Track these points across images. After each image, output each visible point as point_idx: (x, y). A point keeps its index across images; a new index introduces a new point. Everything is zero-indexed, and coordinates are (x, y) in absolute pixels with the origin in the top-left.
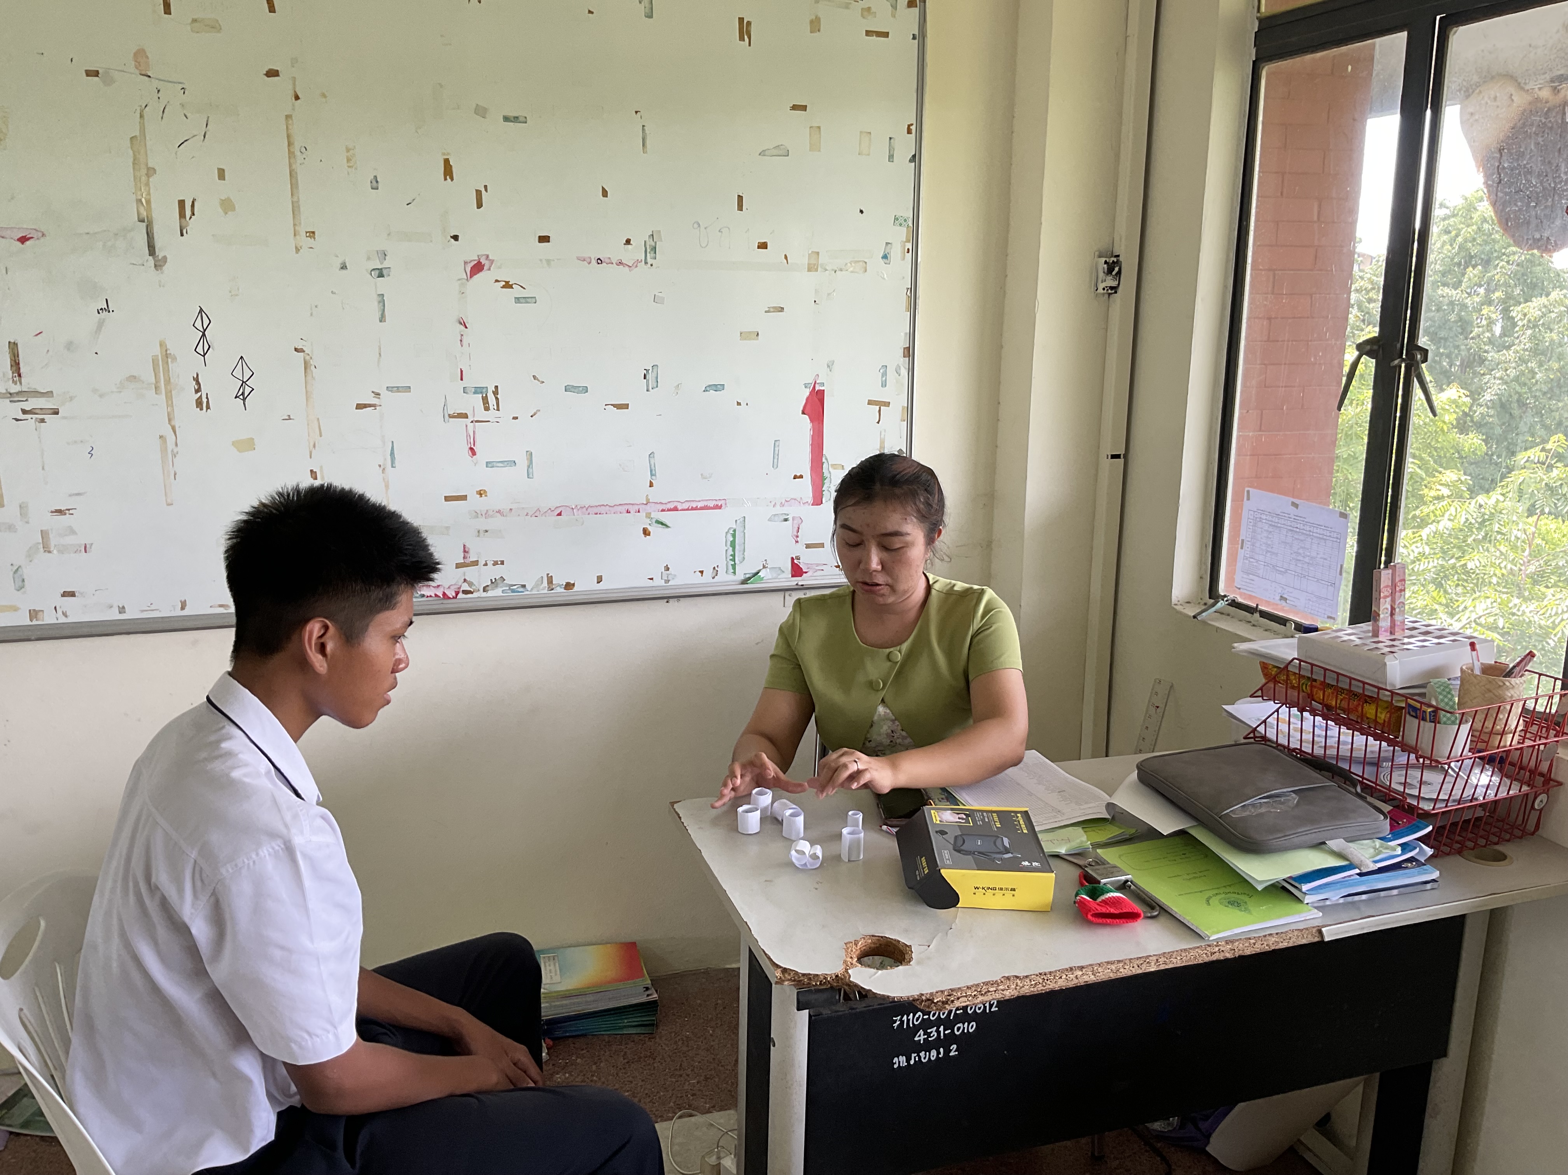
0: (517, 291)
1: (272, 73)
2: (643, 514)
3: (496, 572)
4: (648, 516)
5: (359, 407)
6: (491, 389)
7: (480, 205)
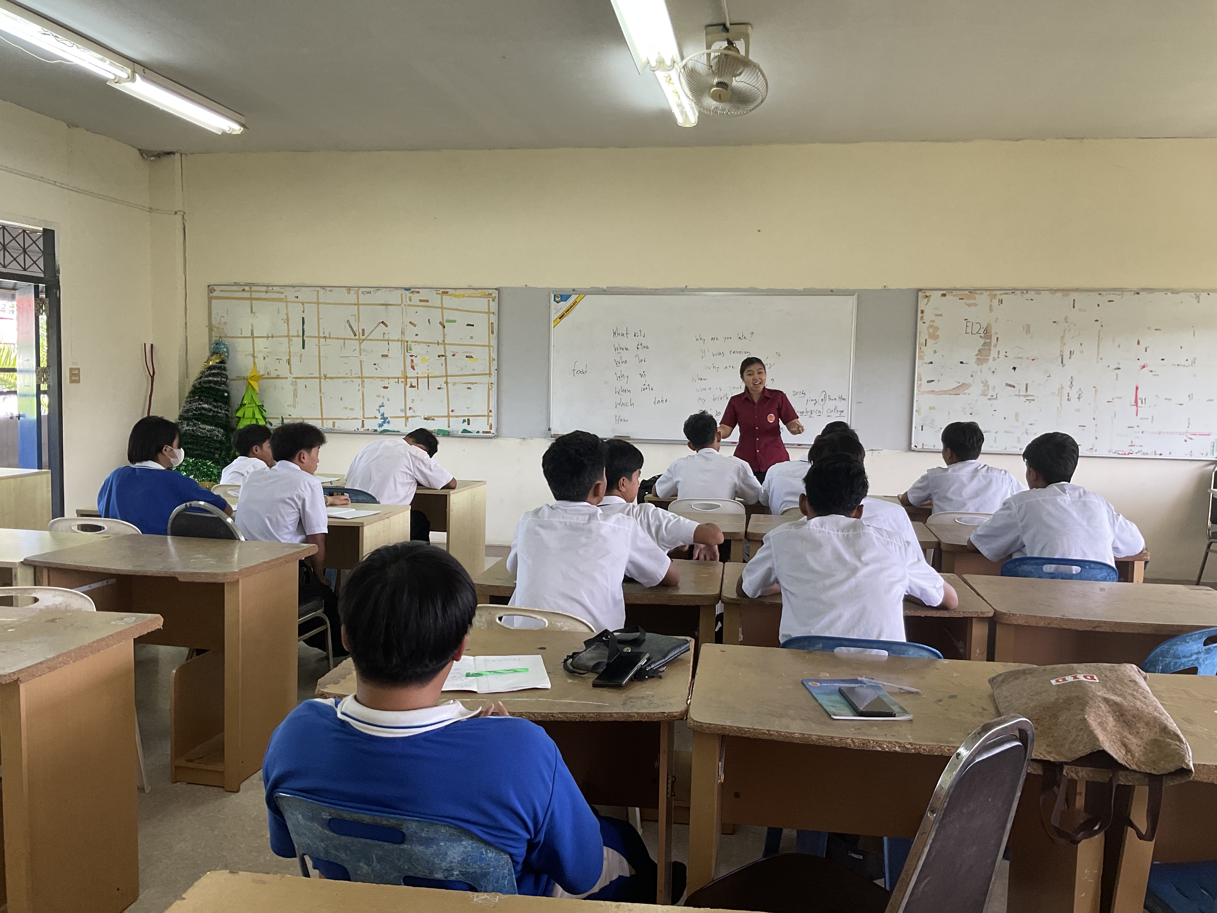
0: (1154, 373)
1: (1097, 321)
2: (1185, 435)
3: (1140, 449)
4: (1187, 436)
5: (1108, 402)
6: (1144, 398)
7: (1146, 351)
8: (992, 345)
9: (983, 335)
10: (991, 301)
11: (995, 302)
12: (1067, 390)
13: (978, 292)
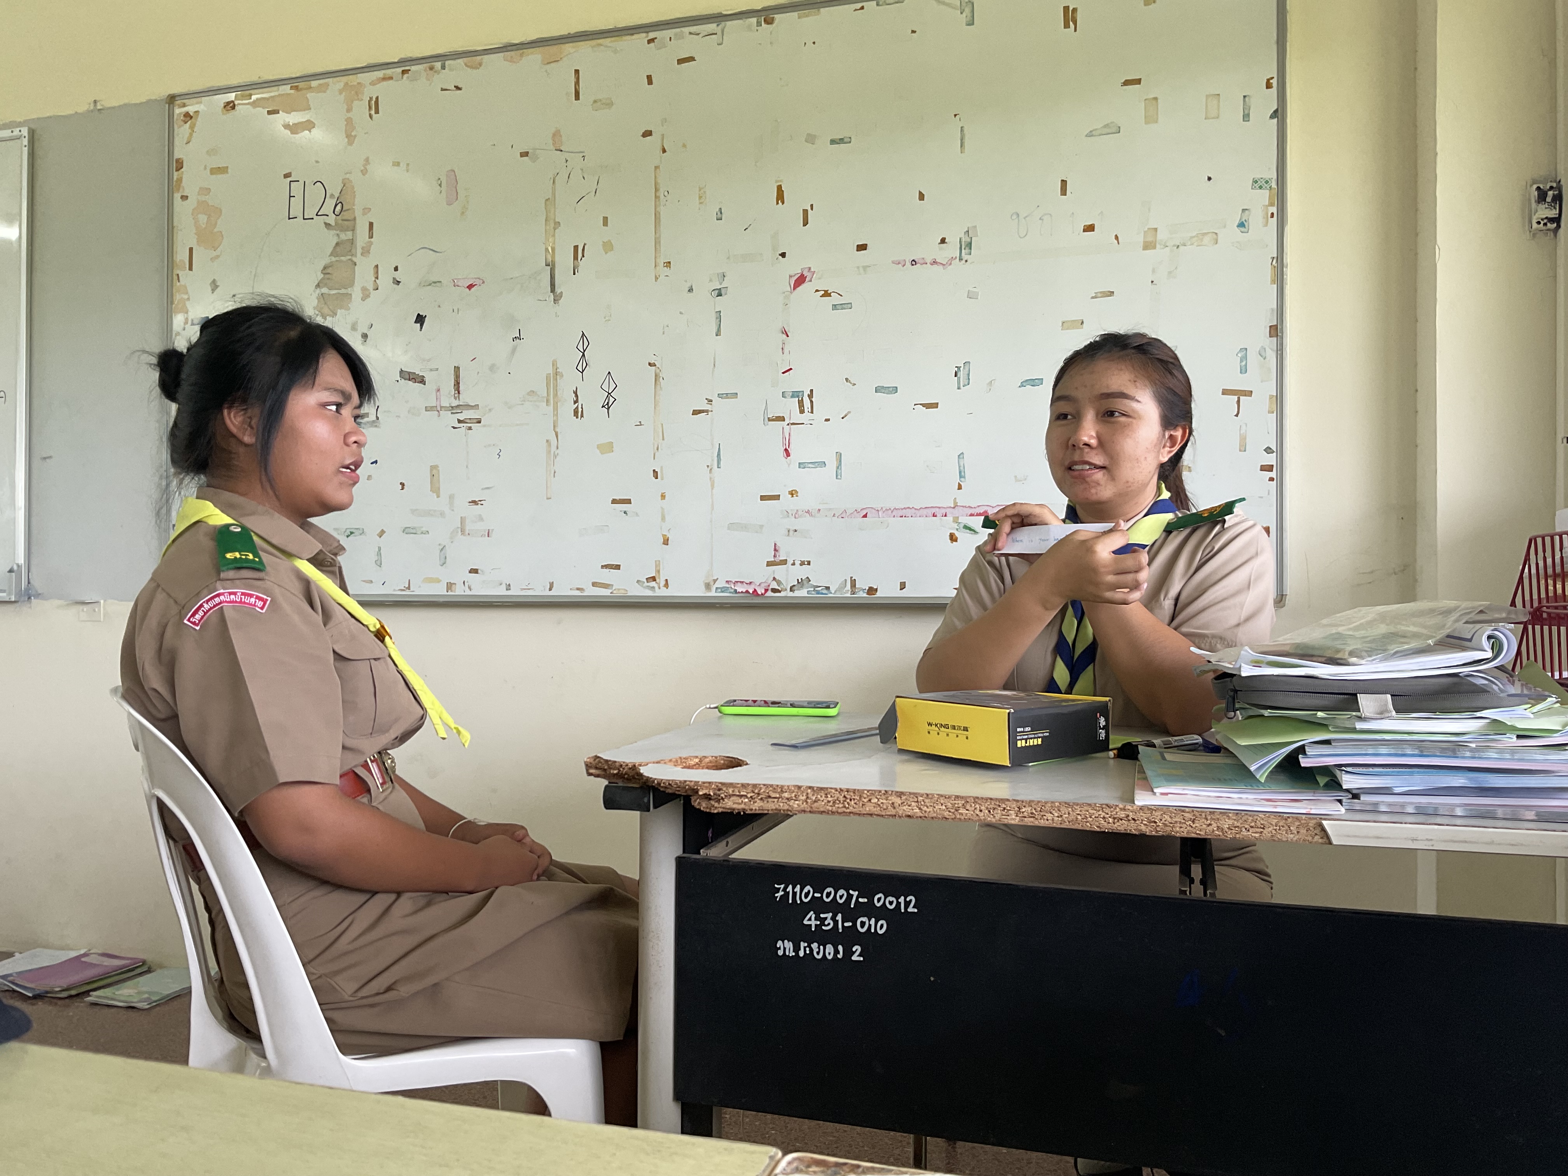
0: (835, 299)
1: (647, 134)
2: (950, 518)
3: (802, 572)
4: (956, 520)
5: (696, 412)
6: (807, 392)
7: (805, 223)
8: (359, 251)
9: (331, 219)
10: (349, 110)
11: (361, 108)
12: (570, 380)
13: (314, 84)
